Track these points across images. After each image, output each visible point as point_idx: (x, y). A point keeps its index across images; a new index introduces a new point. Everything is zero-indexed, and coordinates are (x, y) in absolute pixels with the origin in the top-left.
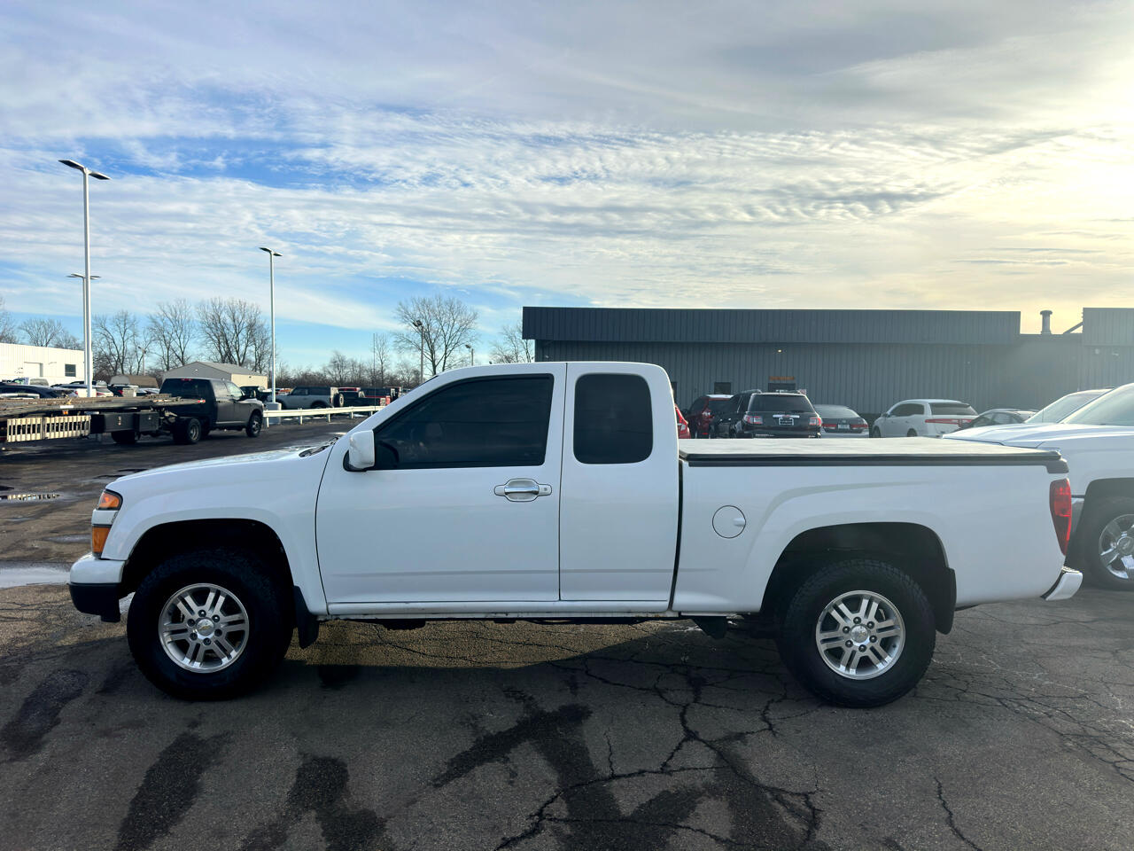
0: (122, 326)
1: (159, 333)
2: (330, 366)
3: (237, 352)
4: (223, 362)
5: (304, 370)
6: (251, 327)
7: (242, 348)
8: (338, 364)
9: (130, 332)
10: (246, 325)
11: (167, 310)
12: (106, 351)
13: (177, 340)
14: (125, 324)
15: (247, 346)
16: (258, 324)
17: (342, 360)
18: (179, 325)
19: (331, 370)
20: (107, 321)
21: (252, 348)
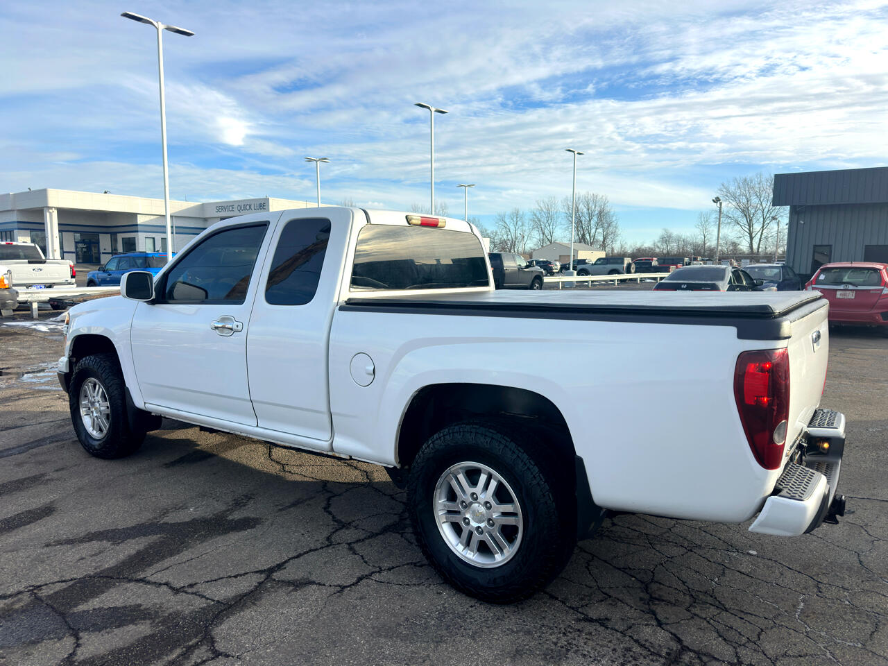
0: (515, 219)
1: (537, 223)
2: (659, 242)
3: (590, 234)
4: (580, 242)
5: (638, 246)
6: (600, 213)
7: (593, 231)
8: (666, 239)
9: (520, 223)
10: (596, 212)
11: (542, 205)
12: (505, 237)
13: (548, 228)
14: (517, 218)
15: (597, 229)
16: (607, 209)
17: (670, 237)
18: (550, 216)
19: (659, 244)
20: (506, 217)
21: (600, 230)
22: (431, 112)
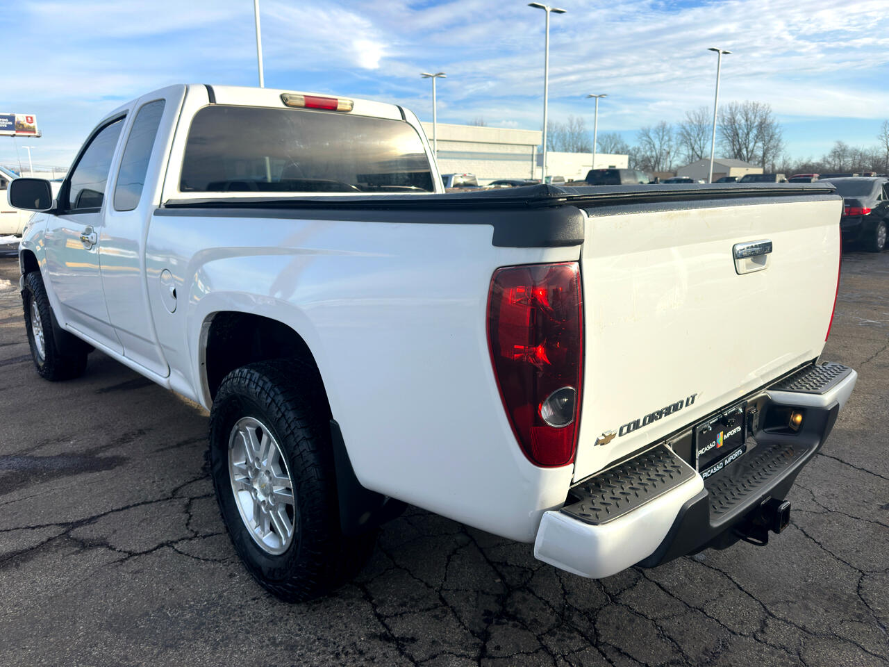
0: (661, 134)
1: (686, 137)
2: (830, 156)
3: (747, 148)
4: (736, 158)
5: (805, 161)
6: (761, 124)
7: (751, 145)
8: (839, 153)
9: (666, 138)
10: (756, 124)
11: (692, 117)
12: (648, 153)
13: (699, 142)
14: (663, 132)
15: (756, 142)
16: (768, 121)
17: (844, 150)
18: (701, 130)
19: (830, 160)
20: (651, 131)
21: (760, 144)
22: (547, 12)
